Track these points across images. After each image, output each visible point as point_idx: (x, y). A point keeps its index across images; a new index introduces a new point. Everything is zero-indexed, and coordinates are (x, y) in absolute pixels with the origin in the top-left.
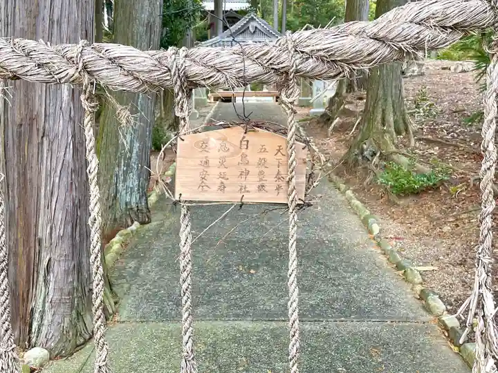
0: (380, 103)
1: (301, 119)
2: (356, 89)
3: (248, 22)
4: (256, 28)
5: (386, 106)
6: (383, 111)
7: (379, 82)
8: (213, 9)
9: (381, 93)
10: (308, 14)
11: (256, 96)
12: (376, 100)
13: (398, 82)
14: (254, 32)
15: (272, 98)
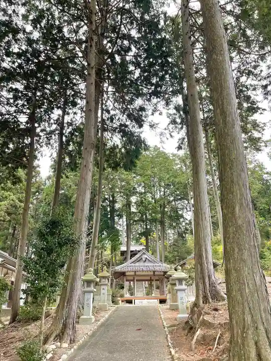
0: (250, 332)
1: (171, 323)
2: (210, 300)
3: (142, 255)
4: (146, 258)
5: (258, 336)
6: (256, 343)
7: (243, 304)
8: (126, 250)
9: (248, 318)
10: (175, 251)
11: (147, 299)
12: (244, 328)
13: (266, 304)
14: (145, 261)
15: (156, 300)
